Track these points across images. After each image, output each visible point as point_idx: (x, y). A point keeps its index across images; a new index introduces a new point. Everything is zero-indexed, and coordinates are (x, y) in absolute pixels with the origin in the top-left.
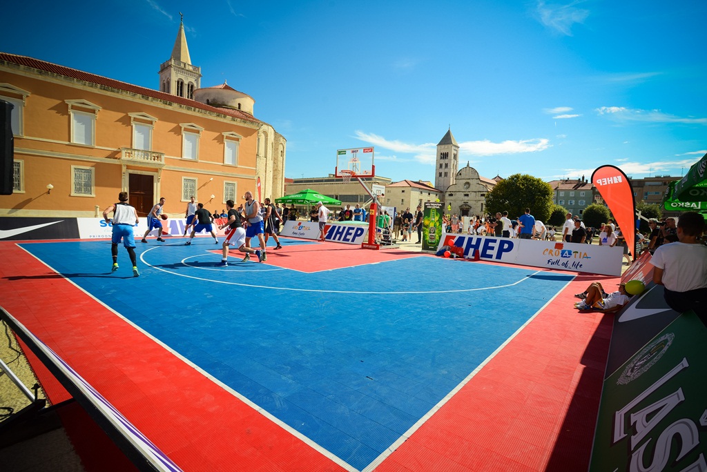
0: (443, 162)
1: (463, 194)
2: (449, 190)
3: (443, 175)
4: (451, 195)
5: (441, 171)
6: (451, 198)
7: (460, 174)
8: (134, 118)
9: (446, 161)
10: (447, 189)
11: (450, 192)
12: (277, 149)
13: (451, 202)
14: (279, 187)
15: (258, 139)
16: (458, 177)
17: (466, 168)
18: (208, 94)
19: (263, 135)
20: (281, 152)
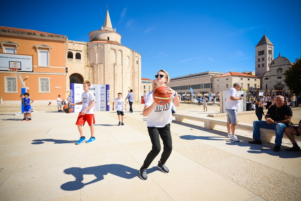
0: (261, 57)
1: (276, 77)
2: (265, 75)
3: (261, 66)
4: (267, 79)
5: (259, 63)
6: (267, 81)
7: (274, 63)
9: (263, 56)
10: (264, 75)
11: (266, 77)
12: (133, 60)
13: (267, 83)
14: (136, 82)
15: (116, 55)
16: (271, 66)
17: (278, 58)
18: (92, 35)
19: (120, 52)
20: (137, 61)
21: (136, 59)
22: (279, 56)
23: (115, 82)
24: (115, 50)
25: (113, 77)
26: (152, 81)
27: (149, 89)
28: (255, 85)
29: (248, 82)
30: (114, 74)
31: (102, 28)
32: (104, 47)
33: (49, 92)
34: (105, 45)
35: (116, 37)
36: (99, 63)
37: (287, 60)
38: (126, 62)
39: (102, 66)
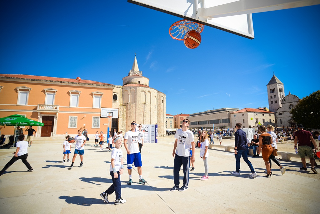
0: (273, 94)
1: (288, 112)
3: (274, 102)
4: (280, 114)
5: (272, 100)
6: (281, 116)
7: (285, 100)
8: (46, 91)
9: (275, 94)
10: (277, 111)
11: (279, 112)
12: (160, 100)
13: (281, 118)
14: (162, 119)
15: (146, 96)
16: (283, 102)
17: (288, 95)
18: (126, 79)
19: (149, 94)
20: (163, 101)
21: (162, 99)
22: (289, 94)
23: (145, 118)
24: (145, 92)
25: (143, 115)
26: (173, 117)
27: (171, 124)
28: (270, 120)
29: (263, 117)
30: (144, 112)
31: (131, 71)
32: (136, 90)
33: (99, 128)
34: (137, 88)
35: (145, 81)
36: (132, 102)
37: (297, 98)
38: (154, 101)
39: (134, 105)
